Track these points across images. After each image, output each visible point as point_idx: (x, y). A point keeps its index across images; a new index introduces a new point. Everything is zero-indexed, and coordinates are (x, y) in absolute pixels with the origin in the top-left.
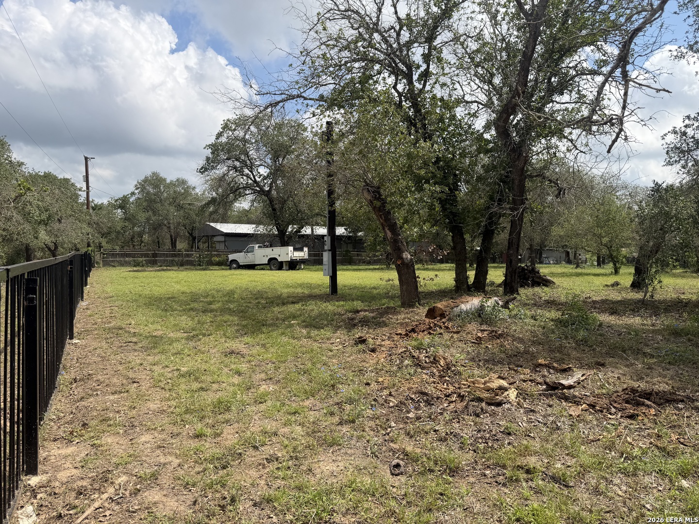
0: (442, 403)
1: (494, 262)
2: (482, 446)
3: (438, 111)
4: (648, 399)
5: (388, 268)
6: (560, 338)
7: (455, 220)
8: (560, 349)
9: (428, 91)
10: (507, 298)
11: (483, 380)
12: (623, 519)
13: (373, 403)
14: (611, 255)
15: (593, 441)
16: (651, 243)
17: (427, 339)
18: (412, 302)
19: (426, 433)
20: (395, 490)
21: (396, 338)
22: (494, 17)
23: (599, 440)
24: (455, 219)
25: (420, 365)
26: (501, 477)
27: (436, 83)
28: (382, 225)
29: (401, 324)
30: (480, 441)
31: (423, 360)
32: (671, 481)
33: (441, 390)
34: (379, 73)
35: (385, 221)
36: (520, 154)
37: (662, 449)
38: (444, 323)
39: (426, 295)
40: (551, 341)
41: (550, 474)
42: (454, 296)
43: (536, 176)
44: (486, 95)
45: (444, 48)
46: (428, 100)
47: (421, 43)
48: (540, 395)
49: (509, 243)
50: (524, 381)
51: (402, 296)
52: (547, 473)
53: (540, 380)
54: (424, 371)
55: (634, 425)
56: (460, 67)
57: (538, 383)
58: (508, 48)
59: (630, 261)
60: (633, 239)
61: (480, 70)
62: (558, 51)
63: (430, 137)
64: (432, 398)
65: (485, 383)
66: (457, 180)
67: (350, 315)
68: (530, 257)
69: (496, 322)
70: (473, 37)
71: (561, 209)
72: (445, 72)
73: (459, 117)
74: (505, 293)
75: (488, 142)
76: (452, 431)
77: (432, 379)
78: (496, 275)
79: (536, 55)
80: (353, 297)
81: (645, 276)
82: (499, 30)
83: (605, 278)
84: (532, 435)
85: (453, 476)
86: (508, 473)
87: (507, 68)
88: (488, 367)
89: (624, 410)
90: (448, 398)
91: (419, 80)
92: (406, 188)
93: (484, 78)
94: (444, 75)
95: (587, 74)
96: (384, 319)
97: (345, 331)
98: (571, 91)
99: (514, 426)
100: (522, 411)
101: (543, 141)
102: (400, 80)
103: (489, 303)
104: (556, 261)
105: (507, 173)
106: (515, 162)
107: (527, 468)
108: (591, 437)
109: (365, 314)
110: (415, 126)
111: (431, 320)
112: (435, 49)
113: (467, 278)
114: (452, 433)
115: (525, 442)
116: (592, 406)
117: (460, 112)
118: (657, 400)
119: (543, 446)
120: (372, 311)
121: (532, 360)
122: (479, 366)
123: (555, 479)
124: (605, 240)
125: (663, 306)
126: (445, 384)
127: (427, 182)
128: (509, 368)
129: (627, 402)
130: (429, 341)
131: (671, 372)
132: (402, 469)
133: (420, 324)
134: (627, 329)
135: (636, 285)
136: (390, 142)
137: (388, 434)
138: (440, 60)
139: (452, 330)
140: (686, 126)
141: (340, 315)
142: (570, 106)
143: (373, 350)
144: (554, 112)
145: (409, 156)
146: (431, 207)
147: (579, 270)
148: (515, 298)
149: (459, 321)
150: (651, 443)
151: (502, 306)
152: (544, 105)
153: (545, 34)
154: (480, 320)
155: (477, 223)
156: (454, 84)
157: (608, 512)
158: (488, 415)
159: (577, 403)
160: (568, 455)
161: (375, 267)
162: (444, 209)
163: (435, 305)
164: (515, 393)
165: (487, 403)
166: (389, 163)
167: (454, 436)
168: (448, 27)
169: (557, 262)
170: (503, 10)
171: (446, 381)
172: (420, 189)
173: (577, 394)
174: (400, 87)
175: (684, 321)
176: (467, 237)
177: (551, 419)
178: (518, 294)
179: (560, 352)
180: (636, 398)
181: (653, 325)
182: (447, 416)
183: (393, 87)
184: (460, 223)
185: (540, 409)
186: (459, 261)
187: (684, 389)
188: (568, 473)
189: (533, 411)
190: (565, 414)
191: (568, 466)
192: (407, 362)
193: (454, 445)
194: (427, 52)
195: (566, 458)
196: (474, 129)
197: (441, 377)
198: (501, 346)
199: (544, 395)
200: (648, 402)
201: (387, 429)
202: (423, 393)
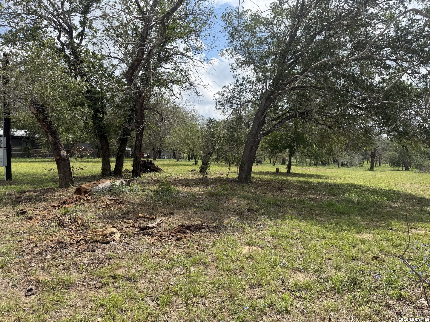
0: (72, 247)
2: (91, 269)
4: (189, 229)
6: (155, 201)
9: (83, 46)
11: (102, 230)
13: (21, 253)
14: (194, 155)
15: (156, 255)
17: (72, 208)
18: (67, 184)
19: (57, 266)
20: (25, 305)
21: (50, 208)
23: (159, 254)
24: (102, 130)
25: (63, 225)
26: (99, 284)
27: (90, 41)
28: (45, 131)
29: (57, 199)
30: (91, 265)
31: (66, 221)
32: (187, 269)
33: (74, 239)
34: (47, 26)
35: (48, 128)
37: (188, 254)
38: (86, 197)
39: (81, 179)
40: (150, 203)
41: (128, 277)
43: (150, 109)
44: (124, 55)
45: (94, 21)
46: (83, 52)
48: (135, 234)
49: (135, 146)
50: (128, 227)
51: (60, 180)
52: (126, 276)
53: (137, 226)
54: (65, 229)
55: (179, 243)
57: (136, 228)
64: (66, 245)
65: (103, 231)
66: (103, 106)
67: (18, 195)
69: (120, 194)
73: (106, 66)
74: (133, 177)
77: (70, 233)
78: (128, 165)
80: (25, 181)
83: (190, 167)
84: (123, 257)
85: (68, 289)
86: (103, 281)
88: (108, 222)
89: (176, 236)
90: (78, 243)
91: (77, 37)
95: (179, 55)
96: (44, 197)
97: (11, 207)
98: (172, 62)
99: (114, 254)
100: (121, 244)
101: (156, 88)
102: (63, 35)
103: (117, 183)
104: (169, 157)
105: (134, 105)
106: (138, 99)
107: (115, 276)
109: (30, 193)
111: (77, 196)
112: (88, 19)
113: (110, 167)
114: (73, 264)
115: (118, 262)
116: (161, 237)
118: (193, 229)
119: (128, 263)
120: (36, 191)
121: (136, 215)
122: (103, 222)
123: (129, 279)
124: (191, 147)
125: (210, 181)
126: (78, 235)
128: (121, 221)
129: (179, 232)
130: (74, 209)
131: (204, 215)
132: (34, 291)
133: (70, 198)
134: (190, 193)
137: (28, 271)
138: (91, 28)
139: (91, 201)
140: (224, 91)
141: (10, 195)
143: (30, 219)
144: (163, 72)
146: (86, 122)
147: (178, 163)
149: (96, 195)
150: (184, 252)
151: (125, 185)
154: (110, 193)
157: (152, 291)
158: (100, 249)
159: (153, 236)
162: (95, 123)
163: (81, 186)
164: (119, 235)
165: (100, 243)
171: (79, 233)
173: (156, 231)
174: (63, 39)
175: (217, 189)
177: (137, 247)
178: (140, 177)
179: (153, 208)
180: (183, 229)
181: (204, 191)
182: (73, 254)
183: (57, 38)
184: (105, 133)
185: (132, 242)
186: (105, 156)
187: (207, 222)
188: (137, 274)
189: (128, 244)
190: (146, 243)
191: (139, 271)
192: (53, 224)
193: (74, 271)
194: (83, 20)
195: (139, 266)
196: (115, 75)
197: (77, 231)
198: (120, 208)
199: (137, 234)
200: (188, 231)
201: (28, 268)
202: (60, 242)
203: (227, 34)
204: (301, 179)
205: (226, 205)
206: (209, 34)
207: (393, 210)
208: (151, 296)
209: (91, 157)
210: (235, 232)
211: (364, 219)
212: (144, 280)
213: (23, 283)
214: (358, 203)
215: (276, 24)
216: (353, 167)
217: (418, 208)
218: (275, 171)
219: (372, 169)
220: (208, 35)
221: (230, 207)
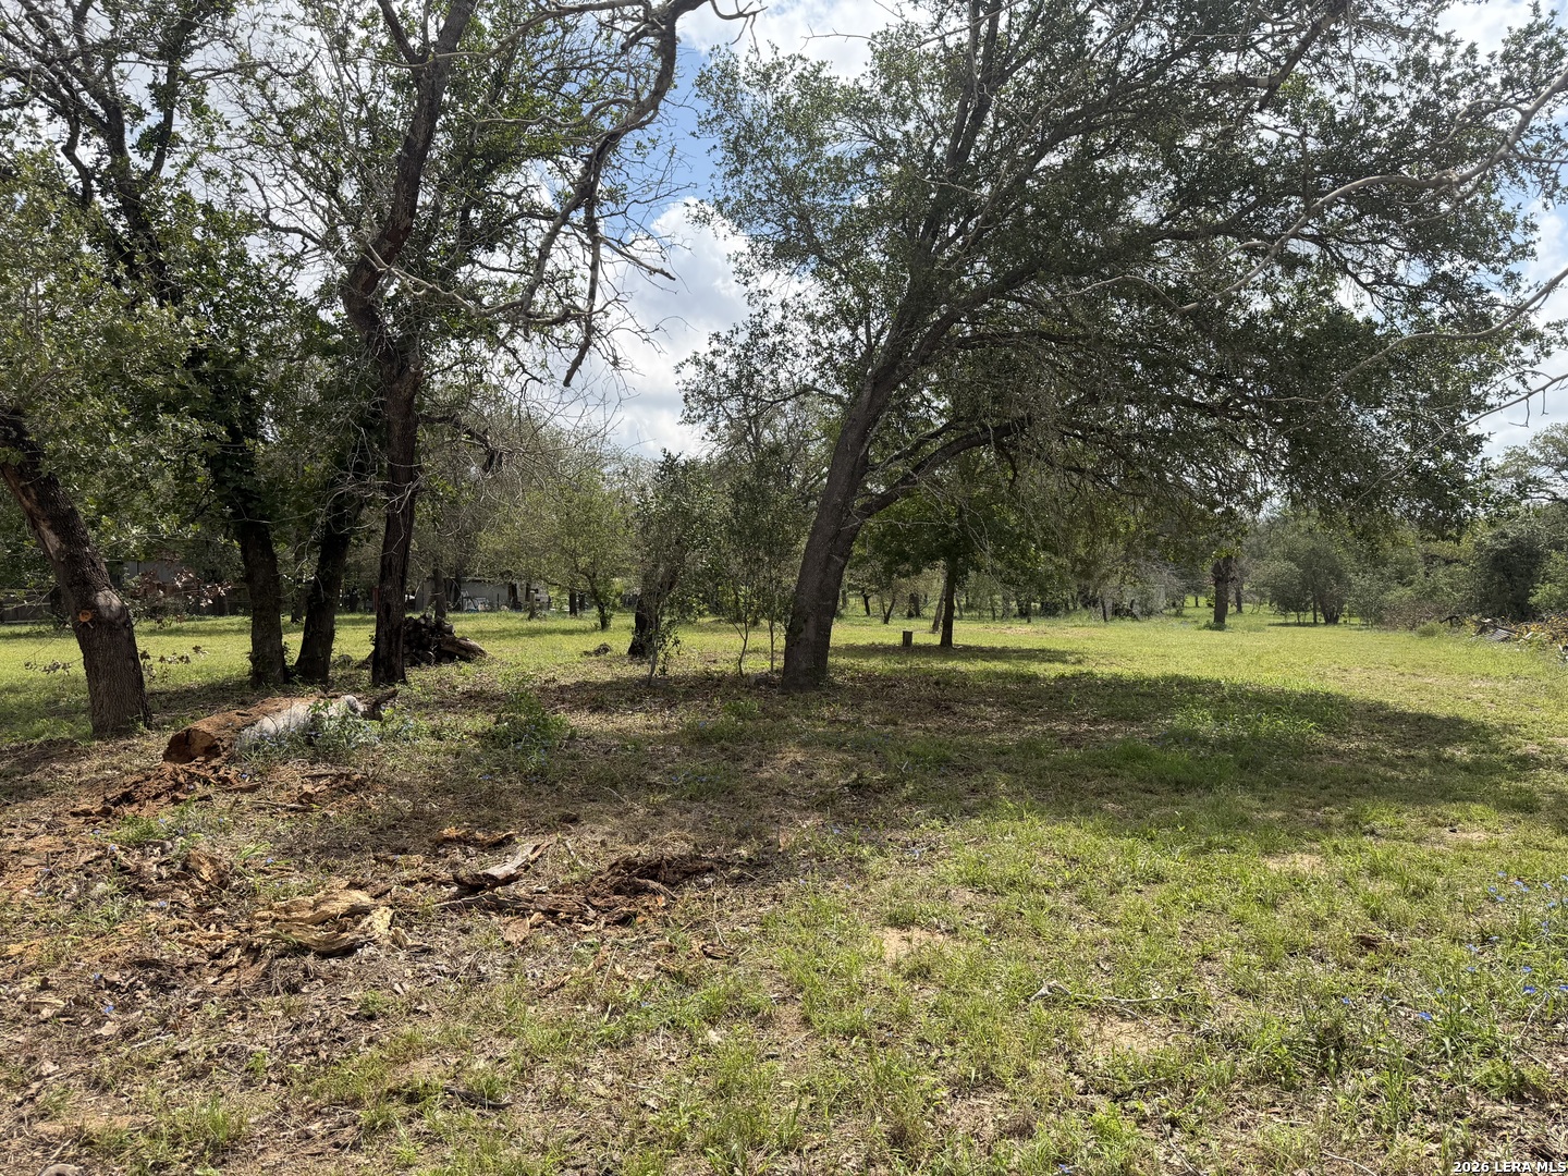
0: (199, 980)
1: (353, 610)
2: (299, 1067)
3: (198, 235)
4: (654, 878)
5: (59, 632)
6: (492, 773)
7: (248, 511)
8: (490, 799)
9: (168, 181)
10: (379, 692)
11: (310, 901)
12: (605, 1145)
14: (595, 592)
15: (552, 991)
16: (662, 569)
17: (163, 817)
18: (128, 722)
19: (151, 1067)
21: (72, 824)
22: (339, 42)
23: (563, 985)
24: (250, 506)
25: (142, 890)
26: (349, 1130)
27: (190, 164)
28: (30, 513)
29: (92, 784)
30: (298, 1052)
31: (151, 874)
32: (691, 1037)
33: (199, 946)
34: (18, 103)
35: (40, 503)
36: (403, 368)
37: (677, 976)
38: (216, 770)
39: (169, 700)
40: (473, 781)
41: (462, 1089)
42: (246, 698)
43: (441, 420)
44: (322, 219)
45: (210, 83)
46: (170, 203)
47: (147, 55)
48: (445, 910)
49: (383, 566)
50: (410, 883)
51: (95, 709)
52: (454, 1089)
53: (445, 874)
54: (153, 904)
55: (629, 935)
56: (256, 140)
57: (440, 883)
58: (373, 121)
59: (628, 602)
60: (633, 560)
61: (306, 157)
62: (482, 156)
63: (176, 298)
64: (173, 972)
65: (317, 904)
66: (252, 412)
68: (434, 598)
69: (349, 754)
70: (287, 75)
71: (495, 495)
72: (216, 143)
73: (256, 261)
74: (375, 683)
75: (329, 329)
76: (224, 1045)
77: (177, 921)
78: (354, 640)
79: (435, 154)
81: (652, 631)
82: (354, 76)
83: (584, 637)
84: (423, 1008)
85: (224, 1161)
86: (364, 1115)
87: (370, 166)
88: (326, 865)
89: (611, 908)
90: (218, 962)
91: (143, 146)
92: (106, 419)
93: (317, 178)
94: (214, 149)
95: (540, 218)
96: (36, 776)
98: (510, 247)
99: (382, 996)
100: (402, 955)
101: (454, 344)
102: (87, 136)
103: (332, 711)
104: (490, 604)
105: (375, 405)
106: (392, 383)
107: (409, 1090)
108: (548, 984)
110: (128, 259)
111: (179, 766)
112: (186, 78)
113: (283, 650)
114: (222, 1051)
115: (407, 1029)
116: (551, 914)
117: (256, 247)
118: (670, 876)
119: (447, 1029)
121: (429, 831)
122: (303, 866)
123: (470, 1099)
124: (583, 562)
125: (681, 689)
126: (213, 926)
127: (171, 408)
128: (376, 858)
129: (618, 891)
130: (169, 819)
131: (692, 816)
133: (148, 778)
134: (619, 738)
135: (638, 651)
136: (51, 291)
137: (32, 1100)
138: (199, 110)
139: (236, 785)
140: (714, 353)
142: (511, 279)
144: (478, 284)
145: (111, 334)
146: (184, 475)
147: (535, 624)
148: (394, 694)
149: (256, 761)
150: (658, 968)
151: (364, 715)
152: (454, 266)
153: (454, 111)
154: (309, 752)
155: (307, 520)
156: (241, 177)
157: (577, 1140)
158: (321, 982)
159: (522, 913)
160: (499, 1034)
161: (17, 629)
162: (219, 482)
163: (191, 726)
164: (387, 917)
165: (318, 954)
166: (48, 348)
167: (230, 1056)
168: (223, 34)
169: (492, 608)
170: (361, 34)
171: (213, 918)
172: (150, 425)
173: (522, 892)
174: (86, 154)
175: (715, 714)
176: (284, 552)
177: (467, 960)
178: (405, 682)
179: (490, 804)
180: (634, 879)
181: (665, 727)
182: (211, 1010)
183: (64, 149)
184: (263, 517)
185: (443, 941)
186: (262, 608)
187: (713, 846)
188: (500, 1076)
189: (427, 951)
190: (496, 942)
191: (501, 1061)
192: (101, 887)
193: (228, 1080)
194: (164, 82)
195: (497, 1042)
196: (294, 294)
197: (201, 909)
198: (360, 809)
199: (453, 908)
200: (654, 884)
201: (27, 1086)
202: (145, 964)
203: (717, 142)
204: (1001, 666)
205: (766, 775)
206: (653, 141)
207: (1344, 764)
208: (578, 1162)
209: (187, 616)
210: (830, 877)
211: (1264, 800)
212: (530, 1096)
213: (16, 1154)
214: (1223, 744)
215: (895, 111)
216: (1154, 620)
217: (1423, 753)
218: (897, 640)
219: (1219, 623)
220: (649, 145)
221: (782, 781)
